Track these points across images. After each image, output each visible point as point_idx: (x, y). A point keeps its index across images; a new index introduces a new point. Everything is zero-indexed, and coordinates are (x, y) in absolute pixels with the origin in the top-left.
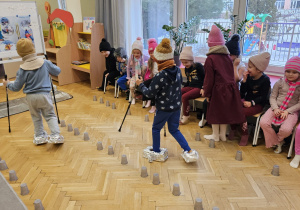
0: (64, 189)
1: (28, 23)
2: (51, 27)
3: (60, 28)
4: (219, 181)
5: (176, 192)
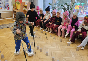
0: (12, 52)
1: (8, 1)
2: (16, 3)
3: (18, 4)
4: (61, 52)
5: (47, 54)
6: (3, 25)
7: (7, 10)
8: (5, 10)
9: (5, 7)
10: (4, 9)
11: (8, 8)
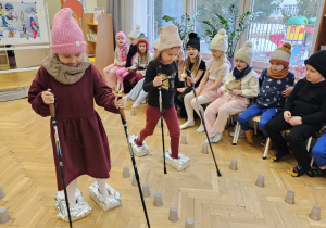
1: (33, 10)
6: (15, 89)
7: (32, 40)
8: (24, 40)
9: (25, 30)
10: (21, 36)
11: (36, 34)
